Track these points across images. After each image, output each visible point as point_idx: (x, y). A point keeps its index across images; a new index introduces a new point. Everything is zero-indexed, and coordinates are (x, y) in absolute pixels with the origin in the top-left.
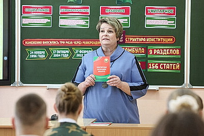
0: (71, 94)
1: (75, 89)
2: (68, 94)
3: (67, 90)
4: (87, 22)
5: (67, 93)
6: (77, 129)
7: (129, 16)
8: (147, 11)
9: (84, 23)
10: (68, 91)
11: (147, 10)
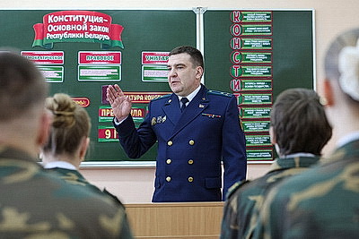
0: (64, 116)
1: (72, 106)
2: (59, 115)
3: (56, 106)
4: (60, 74)
5: (56, 112)
6: (78, 181)
7: (119, 65)
8: (144, 59)
9: (55, 76)
10: (57, 110)
11: (144, 57)
